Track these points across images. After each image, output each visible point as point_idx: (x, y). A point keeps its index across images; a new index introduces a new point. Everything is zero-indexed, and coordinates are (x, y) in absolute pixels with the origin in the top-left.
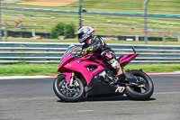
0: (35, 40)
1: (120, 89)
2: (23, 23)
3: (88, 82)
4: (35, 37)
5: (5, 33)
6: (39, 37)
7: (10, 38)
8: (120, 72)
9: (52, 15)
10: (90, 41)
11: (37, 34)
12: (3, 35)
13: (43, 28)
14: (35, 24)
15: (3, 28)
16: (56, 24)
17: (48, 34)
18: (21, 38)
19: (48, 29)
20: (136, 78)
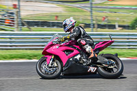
0: (118, 31)
1: (92, 69)
2: (109, 18)
3: (64, 63)
4: (118, 29)
5: (96, 26)
6: (121, 28)
7: (99, 29)
8: (92, 55)
9: (132, 12)
10: (72, 31)
11: (119, 26)
12: (94, 27)
13: (124, 21)
14: (118, 19)
15: (94, 22)
16: (134, 19)
17: (128, 26)
18: (107, 30)
19: (128, 22)
20: (107, 60)
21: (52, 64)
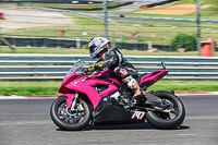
3: (95, 106)
8: (138, 93)
14: (154, 35)
19: (168, 40)
20: (160, 100)
21: (76, 107)
